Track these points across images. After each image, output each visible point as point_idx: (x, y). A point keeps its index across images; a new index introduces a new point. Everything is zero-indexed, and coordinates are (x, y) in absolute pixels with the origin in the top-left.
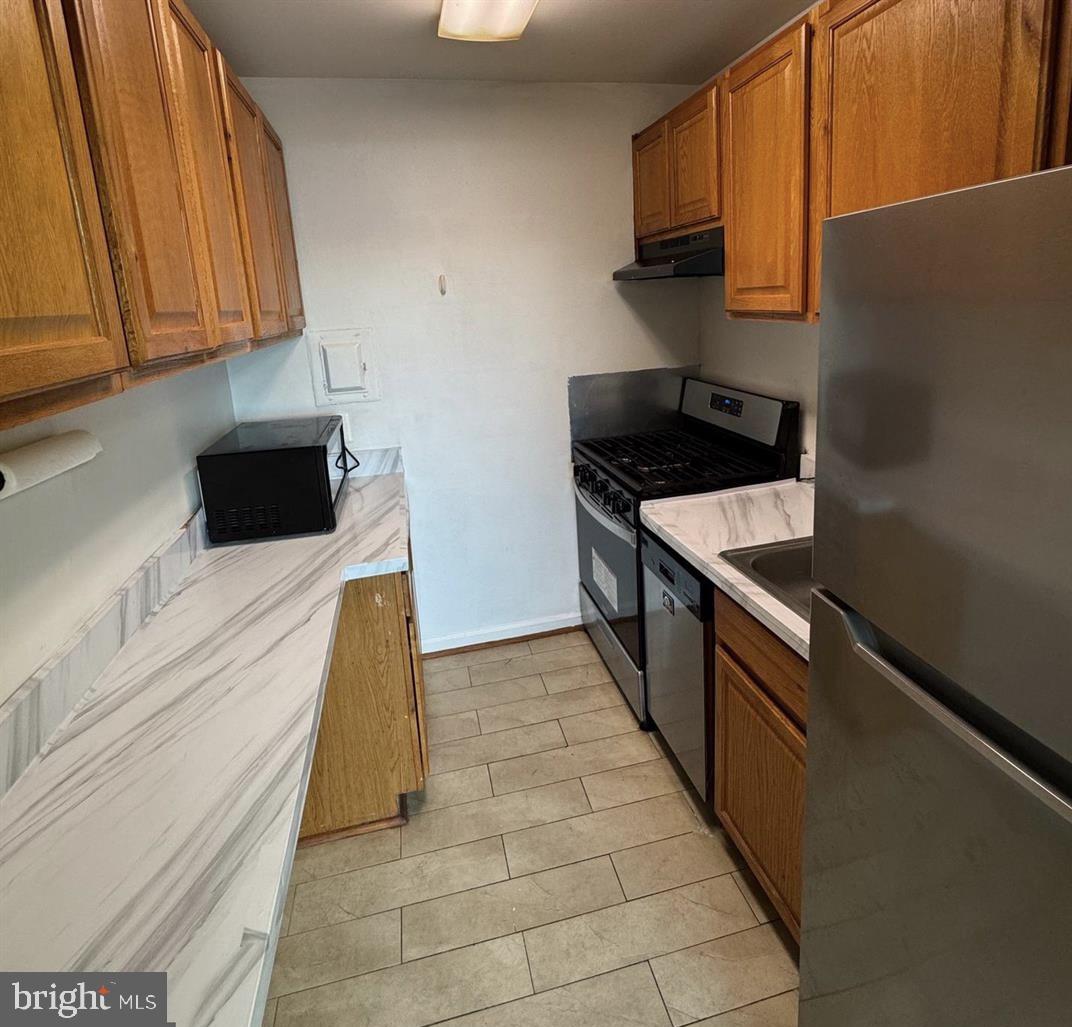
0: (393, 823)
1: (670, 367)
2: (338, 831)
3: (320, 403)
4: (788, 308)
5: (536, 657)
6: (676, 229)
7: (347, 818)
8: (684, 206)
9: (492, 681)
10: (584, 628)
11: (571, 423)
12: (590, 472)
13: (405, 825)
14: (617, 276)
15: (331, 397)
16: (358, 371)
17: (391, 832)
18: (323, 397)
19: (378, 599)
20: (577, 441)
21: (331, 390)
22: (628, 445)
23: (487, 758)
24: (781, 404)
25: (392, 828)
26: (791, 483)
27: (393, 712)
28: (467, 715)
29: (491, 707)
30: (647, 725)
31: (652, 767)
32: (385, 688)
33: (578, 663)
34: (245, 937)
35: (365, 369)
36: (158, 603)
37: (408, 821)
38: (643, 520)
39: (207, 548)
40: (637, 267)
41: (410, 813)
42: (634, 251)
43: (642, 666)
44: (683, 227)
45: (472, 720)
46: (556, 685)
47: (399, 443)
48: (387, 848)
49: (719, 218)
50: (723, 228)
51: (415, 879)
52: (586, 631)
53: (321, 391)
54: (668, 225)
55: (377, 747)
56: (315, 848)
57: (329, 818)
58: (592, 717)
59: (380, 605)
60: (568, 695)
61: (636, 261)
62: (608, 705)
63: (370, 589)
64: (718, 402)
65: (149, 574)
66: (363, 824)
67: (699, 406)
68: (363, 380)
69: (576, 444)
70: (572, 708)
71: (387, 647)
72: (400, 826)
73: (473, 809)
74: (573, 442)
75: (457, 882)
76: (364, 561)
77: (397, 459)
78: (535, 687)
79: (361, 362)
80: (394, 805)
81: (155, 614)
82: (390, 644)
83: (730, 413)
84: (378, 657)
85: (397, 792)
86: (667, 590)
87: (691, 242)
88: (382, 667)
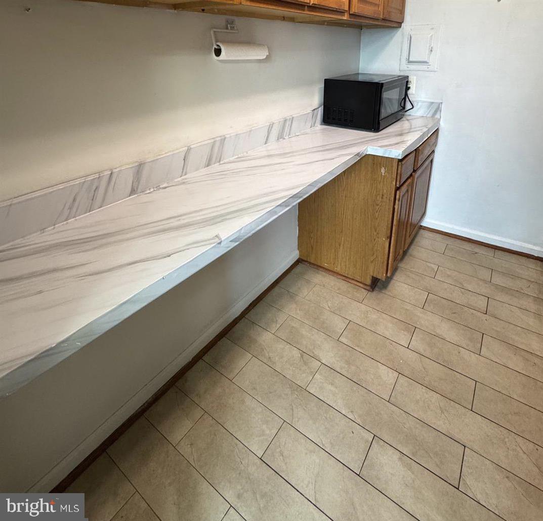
0: (365, 287)
2: (341, 275)
3: (402, 69)
5: (496, 260)
7: (347, 272)
9: (458, 257)
13: (370, 291)
15: (409, 66)
16: (427, 52)
17: (363, 290)
18: (404, 66)
19: (383, 170)
21: (409, 62)
23: (430, 290)
25: (365, 289)
27: (378, 233)
28: (432, 265)
29: (448, 269)
32: (377, 219)
34: (216, 236)
35: (431, 51)
36: (288, 136)
37: (373, 291)
39: (321, 124)
41: (376, 288)
45: (433, 269)
46: (498, 280)
47: (442, 100)
48: (358, 295)
51: (363, 315)
53: (404, 61)
55: (367, 247)
56: (330, 276)
57: (339, 267)
59: (383, 174)
60: (505, 290)
63: (380, 164)
65: (287, 122)
66: (353, 279)
68: (429, 58)
70: (503, 297)
71: (382, 198)
72: (369, 291)
73: (409, 307)
75: (380, 329)
76: (379, 147)
77: (438, 109)
78: (485, 274)
79: (430, 46)
80: (369, 280)
81: (284, 139)
82: (384, 197)
84: (377, 202)
85: (372, 274)
88: (377, 207)
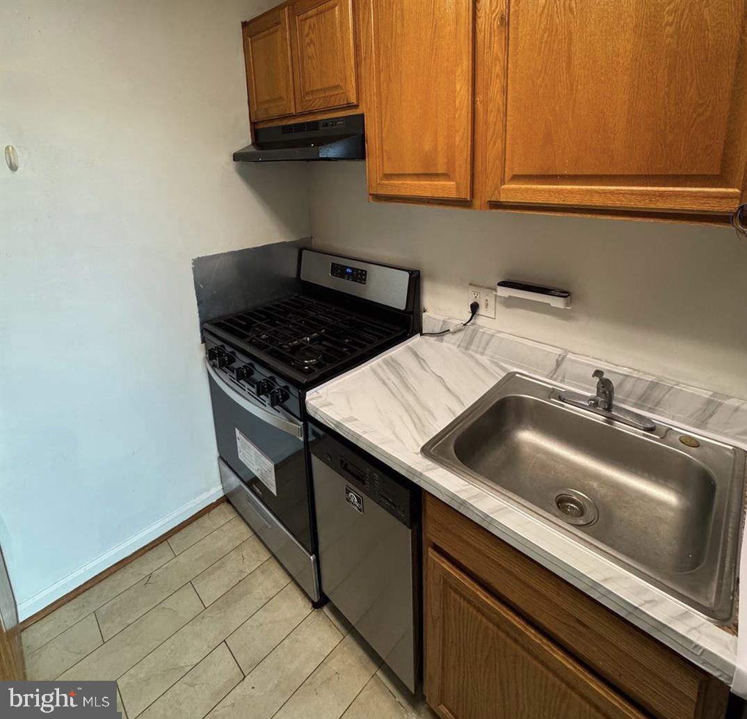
1: (287, 241)
4: (454, 195)
5: (181, 559)
6: (302, 115)
8: (312, 92)
9: (130, 621)
10: (226, 499)
11: (198, 305)
12: (228, 355)
14: (237, 157)
20: (207, 322)
22: (261, 319)
24: (407, 275)
26: (417, 339)
30: (321, 602)
31: (339, 657)
33: (230, 548)
38: (311, 412)
40: (253, 150)
42: (250, 134)
43: (315, 551)
44: (311, 113)
46: (212, 589)
49: (356, 106)
50: (362, 115)
52: (229, 502)
54: (293, 111)
58: (262, 616)
60: (229, 597)
61: (253, 144)
62: (274, 592)
64: (338, 271)
67: (320, 275)
69: (206, 325)
70: (237, 615)
74: (202, 324)
78: (187, 604)
83: (353, 281)
86: (351, 486)
87: (321, 128)
